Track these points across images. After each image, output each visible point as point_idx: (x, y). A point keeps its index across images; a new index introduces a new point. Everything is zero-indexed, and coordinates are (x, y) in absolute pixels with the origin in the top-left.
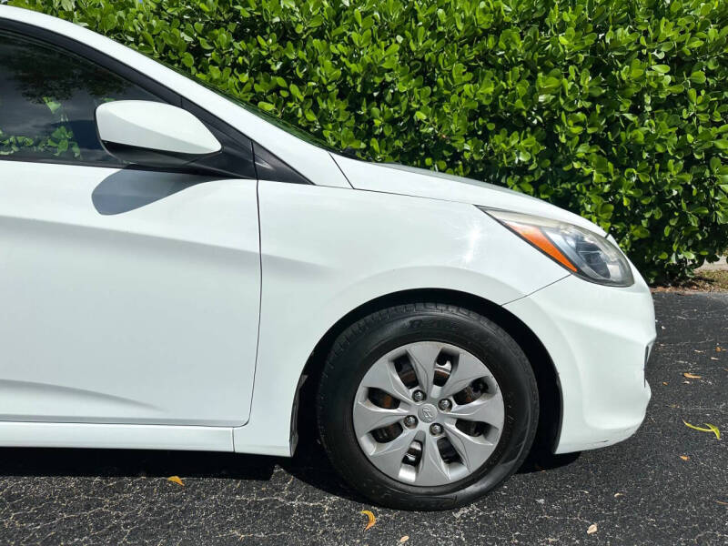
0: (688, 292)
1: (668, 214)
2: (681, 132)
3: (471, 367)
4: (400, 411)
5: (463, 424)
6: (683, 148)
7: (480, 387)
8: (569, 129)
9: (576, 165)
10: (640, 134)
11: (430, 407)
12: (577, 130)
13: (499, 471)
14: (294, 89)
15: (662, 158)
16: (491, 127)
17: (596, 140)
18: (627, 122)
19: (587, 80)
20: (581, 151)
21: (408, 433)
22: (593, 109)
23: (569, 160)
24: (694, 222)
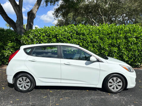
0: (139, 69)
1: (136, 58)
2: (138, 47)
3: (119, 80)
4: (112, 84)
5: (118, 85)
6: (138, 49)
7: (120, 82)
8: (121, 47)
9: (123, 51)
10: (132, 47)
11: (115, 84)
12: (123, 47)
13: (122, 90)
14: (84, 42)
15: (135, 51)
16: (111, 46)
17: (125, 48)
18: (130, 45)
19: (124, 40)
20: (123, 49)
21: (113, 86)
22: (125, 44)
23: (122, 51)
24: (140, 59)
